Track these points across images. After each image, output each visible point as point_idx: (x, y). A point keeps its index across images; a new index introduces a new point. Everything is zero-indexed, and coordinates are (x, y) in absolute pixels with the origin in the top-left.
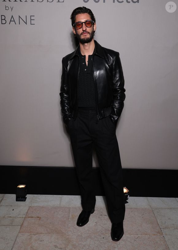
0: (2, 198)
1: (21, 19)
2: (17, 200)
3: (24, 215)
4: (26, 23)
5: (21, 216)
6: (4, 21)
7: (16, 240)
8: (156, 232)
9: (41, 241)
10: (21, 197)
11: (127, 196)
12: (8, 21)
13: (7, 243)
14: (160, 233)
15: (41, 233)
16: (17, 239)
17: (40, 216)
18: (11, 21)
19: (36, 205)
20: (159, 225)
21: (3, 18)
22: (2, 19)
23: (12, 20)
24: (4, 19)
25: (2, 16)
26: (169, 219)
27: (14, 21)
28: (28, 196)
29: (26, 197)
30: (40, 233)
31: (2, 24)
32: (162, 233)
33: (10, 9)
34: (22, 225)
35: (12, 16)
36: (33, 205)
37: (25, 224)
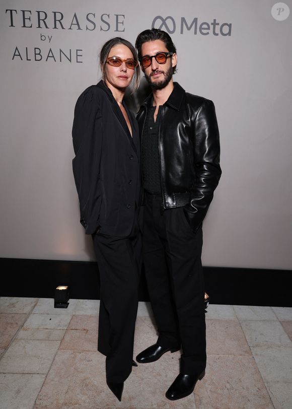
0: (35, 303)
1: (64, 53)
2: (56, 306)
3: (65, 326)
4: (70, 61)
5: (61, 328)
6: (38, 57)
7: (54, 359)
8: (243, 351)
9: (88, 361)
10: (61, 302)
11: (206, 303)
12: (45, 57)
13: (42, 362)
14: (249, 352)
15: (89, 351)
16: (56, 358)
17: (87, 328)
18: (48, 56)
19: (81, 313)
20: (247, 342)
21: (38, 51)
22: (35, 54)
23: (50, 55)
24: (39, 54)
25: (35, 48)
26: (261, 334)
27: (53, 57)
28: (71, 301)
29: (68, 302)
30: (87, 351)
31: (36, 60)
32: (252, 353)
33: (47, 39)
34: (62, 340)
35: (50, 50)
36: (77, 313)
37: (67, 338)
